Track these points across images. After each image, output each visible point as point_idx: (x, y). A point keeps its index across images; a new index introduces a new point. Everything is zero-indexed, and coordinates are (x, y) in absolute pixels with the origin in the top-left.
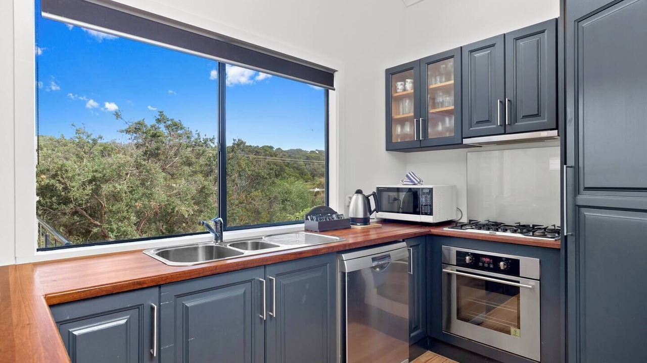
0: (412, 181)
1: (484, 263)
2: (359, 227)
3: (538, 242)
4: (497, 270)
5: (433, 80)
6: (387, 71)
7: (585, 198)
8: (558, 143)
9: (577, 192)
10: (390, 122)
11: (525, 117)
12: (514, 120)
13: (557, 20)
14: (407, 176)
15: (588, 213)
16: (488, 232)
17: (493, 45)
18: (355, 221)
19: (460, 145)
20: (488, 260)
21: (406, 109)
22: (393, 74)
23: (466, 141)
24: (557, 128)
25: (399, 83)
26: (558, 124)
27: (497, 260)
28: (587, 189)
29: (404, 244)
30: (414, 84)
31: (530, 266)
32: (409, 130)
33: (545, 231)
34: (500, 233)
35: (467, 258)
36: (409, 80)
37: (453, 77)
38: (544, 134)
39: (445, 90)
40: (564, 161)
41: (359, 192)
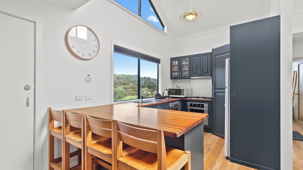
0: (178, 87)
1: (196, 105)
2: (167, 98)
3: (208, 100)
4: (199, 107)
5: (183, 62)
6: (171, 58)
7: (217, 90)
8: (212, 78)
9: (215, 89)
10: (172, 72)
11: (204, 73)
12: (202, 73)
13: (211, 52)
14: (176, 86)
15: (217, 94)
16: (197, 99)
17: (198, 56)
18: (166, 97)
19: (190, 78)
20: (197, 105)
21: (176, 69)
22: (172, 59)
23: (191, 78)
24: (211, 76)
25: (174, 62)
26: (211, 75)
27: (199, 105)
28: (217, 89)
29: (179, 102)
30: (178, 62)
31: (206, 105)
32: (176, 74)
33: (209, 98)
34: (200, 99)
35: (193, 105)
36: (177, 61)
37: (188, 62)
38: (209, 77)
39: (186, 65)
40: (213, 83)
41: (166, 90)
